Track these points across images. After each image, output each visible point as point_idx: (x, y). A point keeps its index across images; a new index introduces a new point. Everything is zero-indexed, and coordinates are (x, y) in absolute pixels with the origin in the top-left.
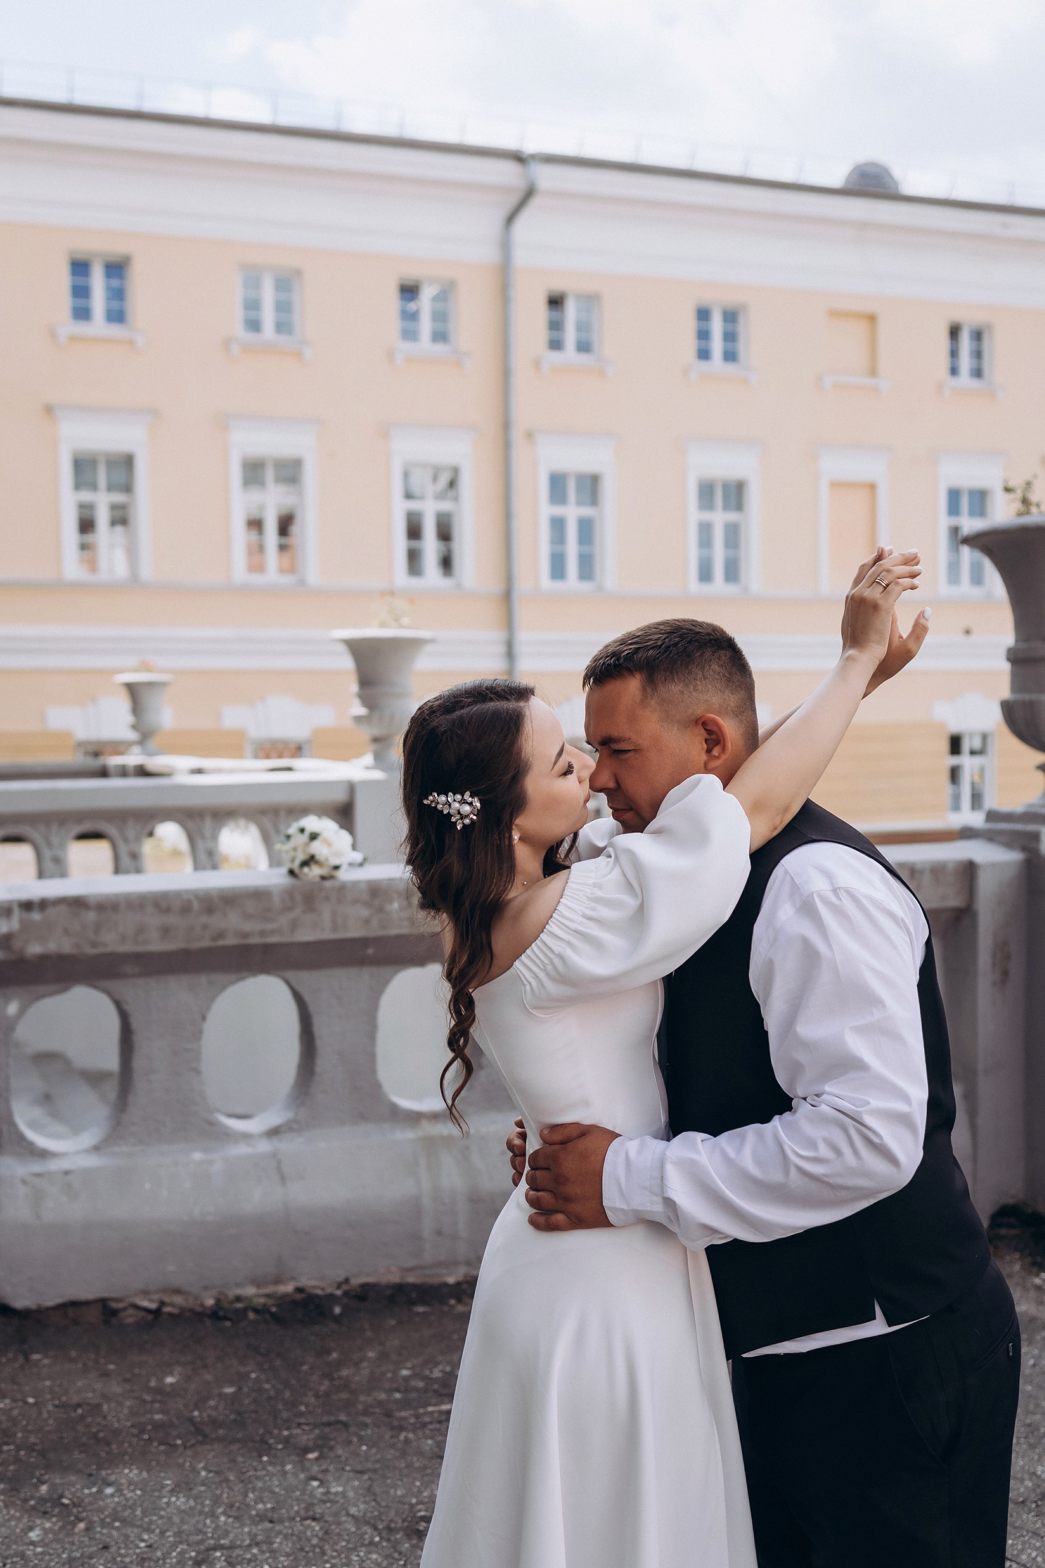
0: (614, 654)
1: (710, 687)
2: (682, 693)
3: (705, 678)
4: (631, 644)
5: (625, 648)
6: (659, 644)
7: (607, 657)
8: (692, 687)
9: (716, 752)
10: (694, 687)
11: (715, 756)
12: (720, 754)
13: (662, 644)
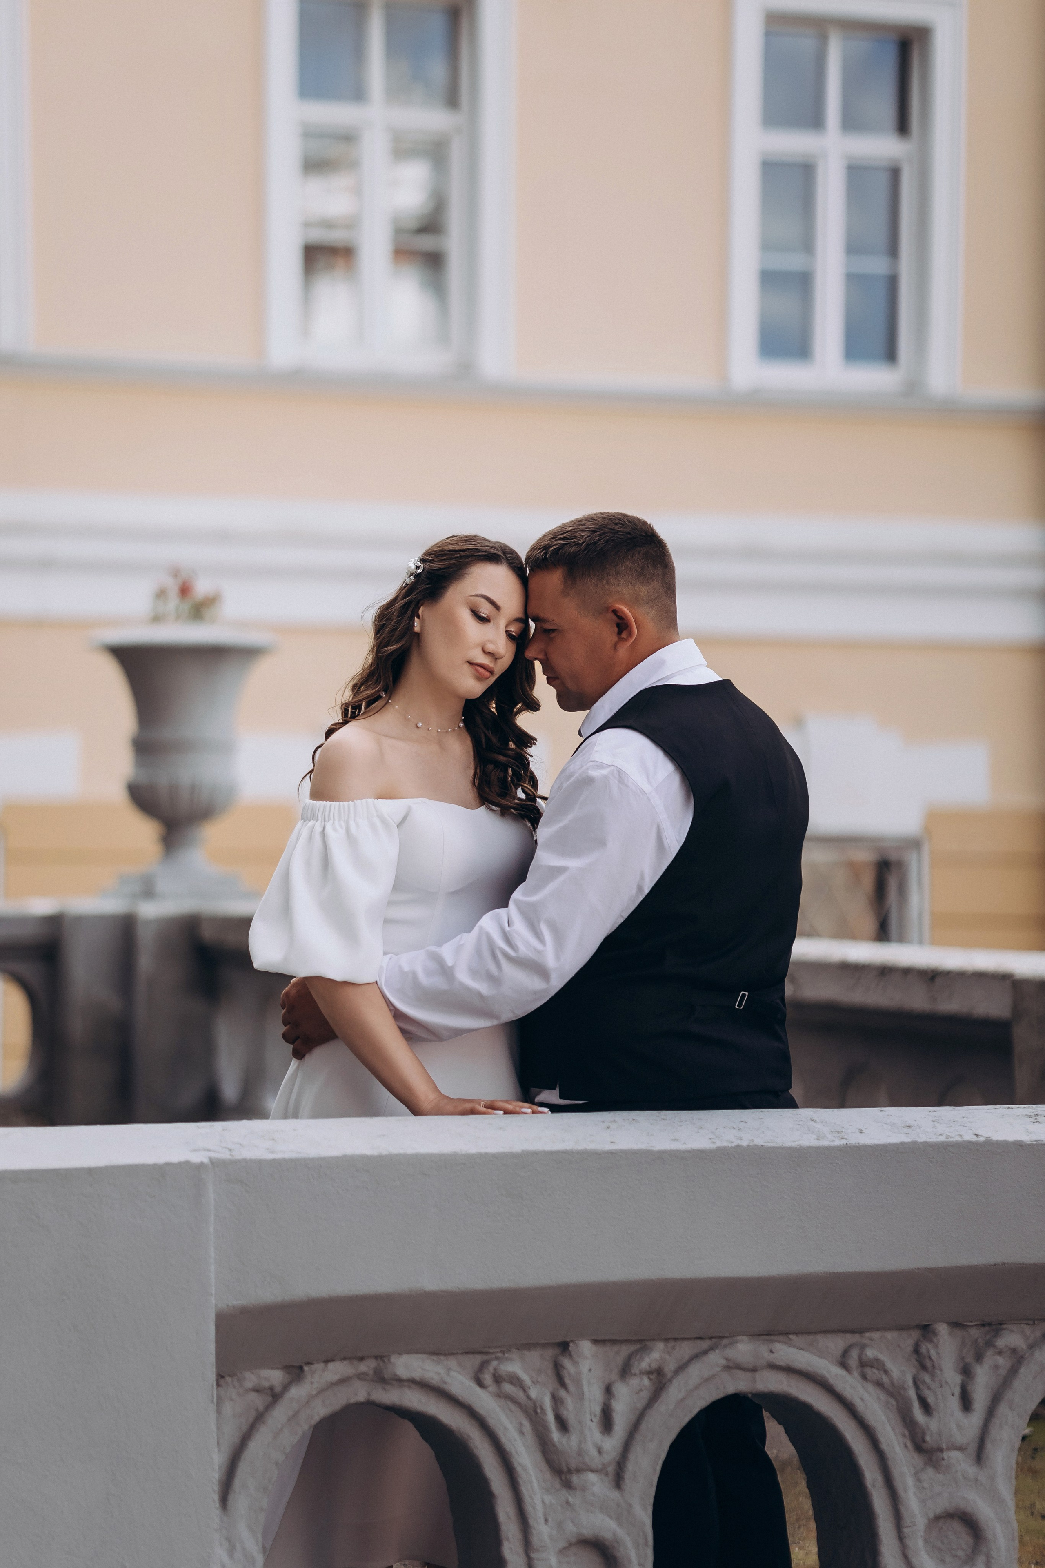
0: (546, 548)
1: (621, 581)
2: (596, 585)
3: (618, 573)
4: (560, 539)
5: (555, 543)
6: (581, 542)
7: (539, 549)
8: (604, 582)
9: (624, 635)
10: (607, 582)
11: (624, 638)
12: (627, 638)
13: (583, 543)
